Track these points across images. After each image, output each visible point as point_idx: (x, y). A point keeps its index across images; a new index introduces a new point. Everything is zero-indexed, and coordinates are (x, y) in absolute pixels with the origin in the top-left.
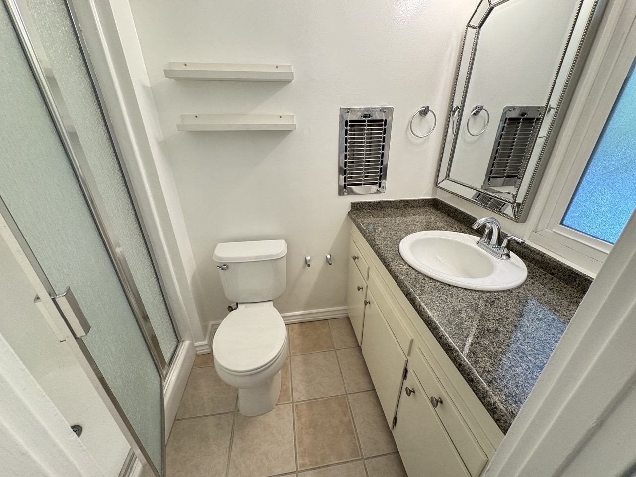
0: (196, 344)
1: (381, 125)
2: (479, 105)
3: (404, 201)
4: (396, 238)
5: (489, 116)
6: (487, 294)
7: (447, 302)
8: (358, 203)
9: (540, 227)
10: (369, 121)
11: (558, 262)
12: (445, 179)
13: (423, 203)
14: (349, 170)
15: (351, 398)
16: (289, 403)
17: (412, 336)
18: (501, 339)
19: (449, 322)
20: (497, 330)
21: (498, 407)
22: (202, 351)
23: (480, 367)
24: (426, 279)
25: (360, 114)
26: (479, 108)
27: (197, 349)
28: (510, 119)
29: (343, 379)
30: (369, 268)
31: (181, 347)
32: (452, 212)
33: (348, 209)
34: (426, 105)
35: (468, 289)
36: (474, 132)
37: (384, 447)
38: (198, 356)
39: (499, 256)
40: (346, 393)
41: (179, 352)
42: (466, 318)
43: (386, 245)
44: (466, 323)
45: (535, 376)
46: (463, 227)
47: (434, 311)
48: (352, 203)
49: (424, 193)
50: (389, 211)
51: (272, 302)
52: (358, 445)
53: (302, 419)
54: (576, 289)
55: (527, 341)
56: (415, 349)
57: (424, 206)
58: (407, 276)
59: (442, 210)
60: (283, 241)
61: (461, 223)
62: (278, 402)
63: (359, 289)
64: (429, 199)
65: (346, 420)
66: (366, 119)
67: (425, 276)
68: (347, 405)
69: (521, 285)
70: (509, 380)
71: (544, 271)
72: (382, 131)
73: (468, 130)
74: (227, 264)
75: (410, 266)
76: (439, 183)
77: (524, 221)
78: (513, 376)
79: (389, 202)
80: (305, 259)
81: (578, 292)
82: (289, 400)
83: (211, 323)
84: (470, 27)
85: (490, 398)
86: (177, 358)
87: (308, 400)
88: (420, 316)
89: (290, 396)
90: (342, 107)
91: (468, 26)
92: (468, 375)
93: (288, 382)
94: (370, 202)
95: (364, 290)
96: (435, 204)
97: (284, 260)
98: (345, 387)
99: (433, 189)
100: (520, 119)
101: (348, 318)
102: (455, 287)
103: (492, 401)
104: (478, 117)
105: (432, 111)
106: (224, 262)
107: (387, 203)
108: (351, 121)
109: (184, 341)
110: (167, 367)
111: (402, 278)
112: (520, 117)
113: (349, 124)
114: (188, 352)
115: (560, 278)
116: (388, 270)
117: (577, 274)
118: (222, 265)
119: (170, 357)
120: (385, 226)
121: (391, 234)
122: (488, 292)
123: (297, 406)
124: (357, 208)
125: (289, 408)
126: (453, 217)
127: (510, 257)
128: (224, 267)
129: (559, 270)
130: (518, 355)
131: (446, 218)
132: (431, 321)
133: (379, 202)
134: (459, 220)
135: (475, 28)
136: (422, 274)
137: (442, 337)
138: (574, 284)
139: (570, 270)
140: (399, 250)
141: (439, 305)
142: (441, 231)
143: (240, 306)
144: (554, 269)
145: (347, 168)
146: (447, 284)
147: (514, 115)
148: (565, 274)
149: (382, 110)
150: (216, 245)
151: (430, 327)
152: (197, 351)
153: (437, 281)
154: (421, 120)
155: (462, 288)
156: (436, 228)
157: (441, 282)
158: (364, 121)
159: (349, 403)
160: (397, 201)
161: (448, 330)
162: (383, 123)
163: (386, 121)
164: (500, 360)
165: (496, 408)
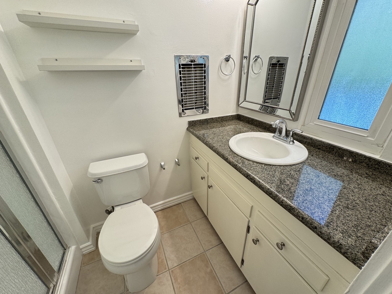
0: (81, 247)
1: (202, 67)
2: (257, 55)
3: (221, 117)
4: (224, 140)
5: (262, 62)
6: (293, 166)
7: (274, 176)
8: (193, 121)
9: (306, 123)
10: (194, 65)
11: (321, 142)
12: (244, 101)
13: (232, 117)
14: (184, 99)
15: (208, 253)
16: (166, 271)
17: (251, 203)
18: (316, 194)
19: (282, 189)
20: (312, 189)
21: (342, 243)
22: (87, 251)
23: (316, 217)
24: (255, 163)
25: (189, 60)
26: (257, 57)
27: (83, 250)
28: (273, 64)
29: (200, 242)
30: (208, 163)
31: (68, 253)
32: (251, 121)
33: (186, 126)
34: (228, 54)
35: (282, 166)
36: (256, 72)
37: (238, 281)
38: (84, 255)
39: (288, 143)
40: (204, 250)
41: (66, 258)
42: (291, 185)
43: (220, 146)
44: (292, 188)
45: (348, 214)
46: (259, 129)
47: (269, 184)
48: (188, 121)
49: (232, 111)
50: (212, 125)
51: (141, 200)
52: (220, 285)
53: (179, 280)
54: (334, 155)
55: (330, 192)
56: (256, 212)
57: (232, 120)
58: (242, 164)
59: (244, 120)
60: (144, 154)
61: (258, 127)
62: (158, 272)
63: (202, 178)
64: (235, 115)
65: (208, 270)
66: (193, 63)
67: (254, 162)
68: (206, 259)
69: (308, 158)
70: (337, 221)
71: (314, 148)
72: (203, 72)
73: (253, 70)
74: (101, 178)
75: (241, 157)
76: (240, 104)
77: (297, 120)
78: (337, 218)
79: (212, 119)
80: (161, 164)
81: (336, 157)
82: (166, 269)
83: (92, 226)
84: (249, 4)
85: (333, 238)
86: (65, 263)
87: (179, 265)
88: (261, 189)
89: (166, 266)
90: (176, 55)
91: (248, 4)
92: (312, 224)
93: (162, 255)
94: (201, 120)
95: (206, 179)
96: (239, 118)
97: (147, 168)
98: (203, 248)
99: (237, 108)
100: (277, 64)
101: (194, 200)
102: (274, 165)
103: (336, 240)
104: (257, 63)
105: (232, 58)
106: (98, 177)
107: (211, 120)
108: (183, 65)
109: (70, 247)
110: (56, 274)
111: (240, 165)
112: (277, 63)
113: (181, 66)
114: (75, 255)
115: (324, 151)
116: (228, 162)
117: (334, 146)
118: (97, 179)
119: (59, 265)
120: (215, 134)
121: (220, 138)
122: (293, 165)
123: (172, 271)
124: (192, 124)
125: (167, 274)
126: (252, 124)
127: (294, 143)
128: (99, 180)
129: (323, 146)
130: (331, 202)
131: (248, 125)
132: (271, 191)
133: (206, 119)
134: (256, 126)
135: (252, 5)
136: (251, 161)
137: (283, 201)
138: (333, 152)
139: (330, 145)
140: (230, 148)
141: (270, 179)
142: (249, 133)
143: (116, 209)
144: (319, 145)
145: (183, 98)
146: (268, 165)
147: (274, 61)
148: (327, 148)
149: (203, 57)
150: (89, 165)
151: (271, 196)
152: (83, 252)
153: (262, 163)
154: (226, 64)
155: (278, 166)
156: (245, 131)
157: (264, 164)
158: (191, 65)
159: (208, 258)
160: (217, 118)
161: (285, 195)
162: (203, 66)
163: (205, 64)
164: (324, 209)
165: (341, 244)
